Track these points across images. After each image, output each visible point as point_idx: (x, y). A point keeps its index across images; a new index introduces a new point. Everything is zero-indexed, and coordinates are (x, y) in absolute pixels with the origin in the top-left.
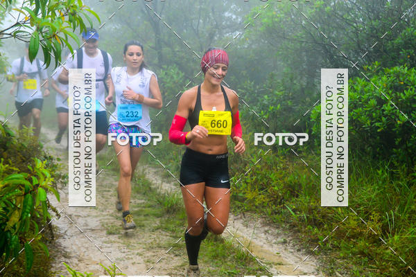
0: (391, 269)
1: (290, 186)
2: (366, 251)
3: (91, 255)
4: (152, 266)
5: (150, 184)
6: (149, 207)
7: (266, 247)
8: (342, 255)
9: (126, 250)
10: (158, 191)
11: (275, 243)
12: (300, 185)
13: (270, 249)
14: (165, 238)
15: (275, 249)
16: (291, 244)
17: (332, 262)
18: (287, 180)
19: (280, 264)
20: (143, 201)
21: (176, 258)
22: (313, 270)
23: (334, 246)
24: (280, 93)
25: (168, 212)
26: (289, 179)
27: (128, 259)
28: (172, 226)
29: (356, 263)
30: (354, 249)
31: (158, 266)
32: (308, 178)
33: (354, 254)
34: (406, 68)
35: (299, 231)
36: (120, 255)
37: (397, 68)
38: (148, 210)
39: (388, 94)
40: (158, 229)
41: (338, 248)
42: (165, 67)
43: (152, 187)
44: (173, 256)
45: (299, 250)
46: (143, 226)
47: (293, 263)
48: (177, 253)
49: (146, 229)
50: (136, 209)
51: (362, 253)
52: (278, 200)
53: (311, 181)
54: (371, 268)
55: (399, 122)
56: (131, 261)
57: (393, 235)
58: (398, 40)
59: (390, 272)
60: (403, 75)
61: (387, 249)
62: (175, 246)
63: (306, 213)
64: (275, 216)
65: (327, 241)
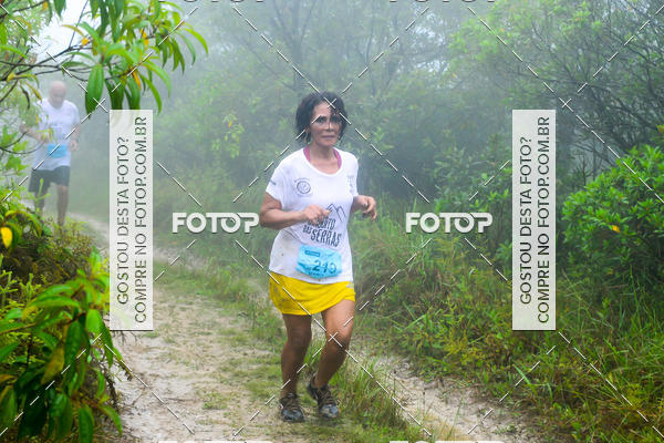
11: (495, 433)
16: (523, 436)
20: (267, 353)
24: (509, 170)
35: (537, 413)
50: (255, 367)
52: (501, 358)
63: (550, 381)
64: (496, 385)
65: (587, 431)
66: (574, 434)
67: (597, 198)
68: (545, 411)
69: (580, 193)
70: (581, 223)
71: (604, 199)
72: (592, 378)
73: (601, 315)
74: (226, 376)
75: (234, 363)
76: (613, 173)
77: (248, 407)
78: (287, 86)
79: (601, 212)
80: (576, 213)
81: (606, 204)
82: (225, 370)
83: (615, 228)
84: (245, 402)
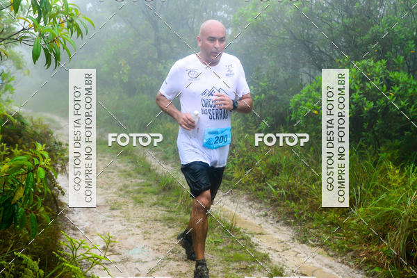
0: (356, 237)
1: (272, 166)
2: (335, 222)
3: (97, 228)
4: (148, 236)
5: (150, 166)
6: (148, 186)
7: (250, 220)
8: (314, 225)
9: (126, 223)
10: (157, 171)
11: (257, 216)
12: (281, 166)
13: (253, 221)
14: (160, 212)
15: (257, 221)
16: (271, 217)
17: (306, 231)
18: (270, 160)
19: (260, 234)
20: (142, 181)
21: (170, 230)
22: (289, 239)
23: (308, 218)
24: (264, 84)
25: (164, 190)
26: (272, 160)
27: (128, 230)
28: (167, 203)
29: (326, 232)
30: (325, 220)
31: (154, 236)
32: (288, 159)
33: (325, 224)
34: (373, 62)
35: (278, 205)
36: (121, 228)
37: (365, 62)
38: (146, 189)
39: (357, 84)
40: (155, 204)
41: (311, 219)
42: (164, 61)
43: (151, 168)
44: (167, 228)
45: (278, 222)
46: (142, 202)
47: (271, 232)
48: (171, 225)
49: (145, 205)
50: (136, 188)
51: (332, 223)
52: (261, 179)
53: (290, 162)
54: (339, 236)
55: (366, 109)
56: (130, 233)
57: (359, 207)
58: (367, 37)
59: (355, 239)
60: (370, 67)
61: (353, 219)
62: (170, 219)
63: (284, 189)
64: (258, 192)
65: (302, 214)
66: (295, 215)
67: (306, 97)
68: (282, 204)
69: (298, 95)
70: (299, 110)
71: (310, 97)
72: (304, 187)
73: (309, 155)
74: (122, 193)
75: (126, 186)
76: (314, 84)
77: (133, 208)
78: (152, 44)
79: (308, 104)
80: (296, 105)
81: (311, 100)
82: (121, 190)
83: (316, 112)
84: (131, 205)
